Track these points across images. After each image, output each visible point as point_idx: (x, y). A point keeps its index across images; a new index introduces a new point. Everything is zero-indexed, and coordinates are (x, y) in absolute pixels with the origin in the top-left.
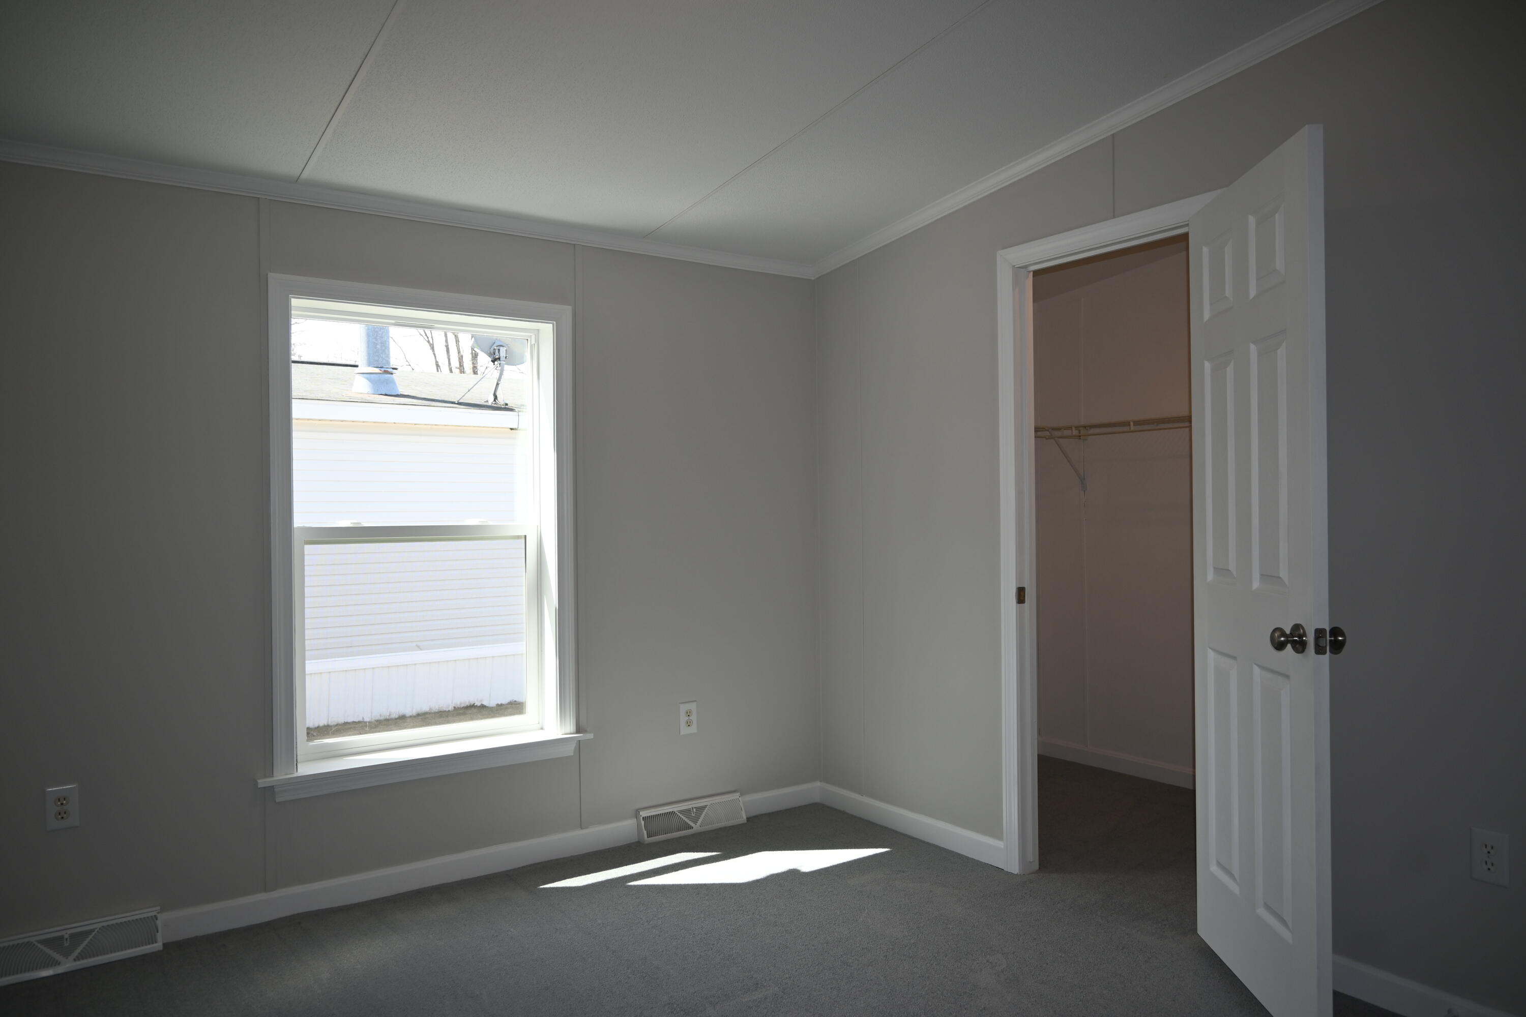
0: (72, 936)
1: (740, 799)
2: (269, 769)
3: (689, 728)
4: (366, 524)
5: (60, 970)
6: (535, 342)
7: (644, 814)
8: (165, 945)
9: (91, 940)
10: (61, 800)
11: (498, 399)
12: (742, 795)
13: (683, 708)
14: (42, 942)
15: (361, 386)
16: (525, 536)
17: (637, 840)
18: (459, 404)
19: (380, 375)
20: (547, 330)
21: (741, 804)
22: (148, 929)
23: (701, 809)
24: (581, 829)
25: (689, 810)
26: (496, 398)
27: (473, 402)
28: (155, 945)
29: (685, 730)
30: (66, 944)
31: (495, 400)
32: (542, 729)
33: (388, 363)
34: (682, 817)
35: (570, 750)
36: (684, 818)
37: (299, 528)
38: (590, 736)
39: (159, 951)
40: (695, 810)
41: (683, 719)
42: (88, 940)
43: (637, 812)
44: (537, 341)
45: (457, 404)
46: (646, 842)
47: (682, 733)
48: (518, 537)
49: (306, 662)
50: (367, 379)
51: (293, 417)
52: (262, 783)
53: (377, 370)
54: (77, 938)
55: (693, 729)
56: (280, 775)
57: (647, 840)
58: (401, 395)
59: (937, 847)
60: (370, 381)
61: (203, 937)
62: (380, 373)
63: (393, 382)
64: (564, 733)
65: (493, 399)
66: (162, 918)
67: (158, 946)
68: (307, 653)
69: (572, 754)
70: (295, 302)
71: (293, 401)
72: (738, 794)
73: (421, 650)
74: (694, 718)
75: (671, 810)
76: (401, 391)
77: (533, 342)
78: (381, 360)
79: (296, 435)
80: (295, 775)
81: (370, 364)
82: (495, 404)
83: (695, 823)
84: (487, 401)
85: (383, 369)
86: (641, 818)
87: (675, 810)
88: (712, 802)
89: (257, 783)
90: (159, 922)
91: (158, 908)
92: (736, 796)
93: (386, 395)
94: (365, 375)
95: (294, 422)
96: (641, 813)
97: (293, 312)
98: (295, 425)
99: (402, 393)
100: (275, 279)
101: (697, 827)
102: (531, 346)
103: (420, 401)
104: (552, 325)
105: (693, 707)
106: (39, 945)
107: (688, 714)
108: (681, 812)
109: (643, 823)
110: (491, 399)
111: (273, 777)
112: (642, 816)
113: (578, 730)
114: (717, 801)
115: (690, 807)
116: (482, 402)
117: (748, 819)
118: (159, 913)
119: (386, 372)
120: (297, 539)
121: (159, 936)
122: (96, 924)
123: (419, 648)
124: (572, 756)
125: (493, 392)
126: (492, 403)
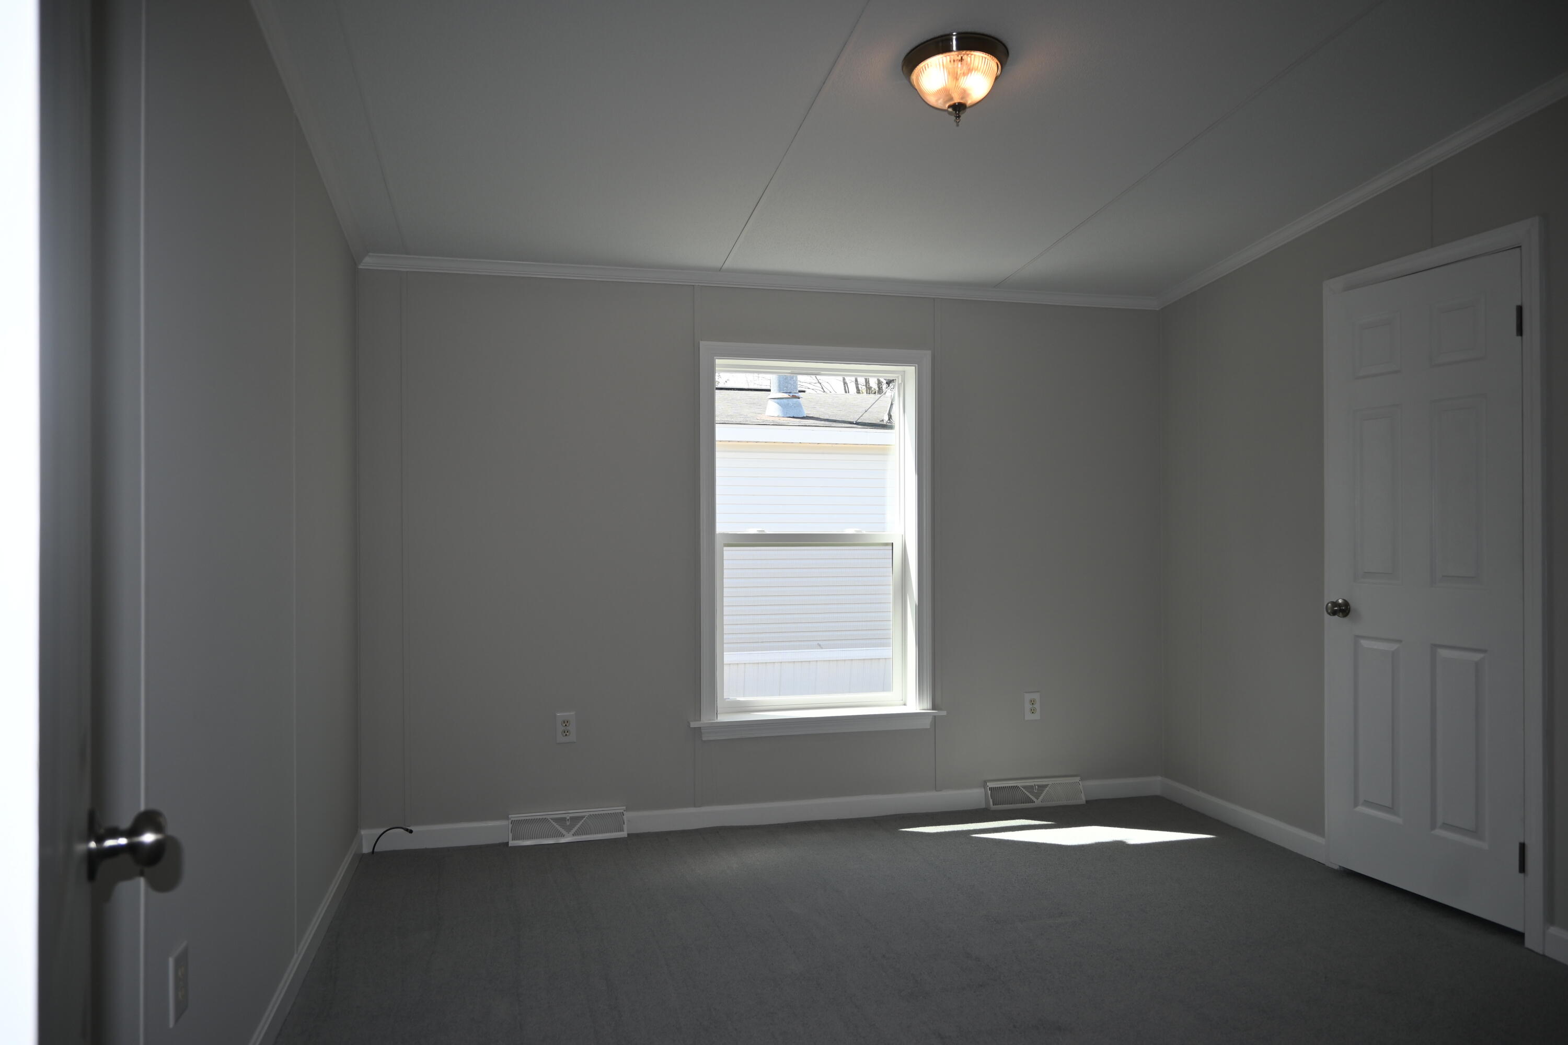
0: (572, 818)
1: (1080, 782)
2: (698, 715)
3: (1032, 714)
4: (768, 532)
5: (563, 840)
6: (902, 381)
7: (990, 785)
8: (628, 835)
9: (583, 823)
10: (566, 723)
11: (893, 418)
12: (1082, 779)
13: (1028, 697)
14: (552, 819)
15: (773, 410)
16: (892, 543)
17: (984, 807)
18: (857, 423)
19: (789, 400)
20: (911, 371)
21: (1081, 786)
22: (617, 821)
23: (1041, 788)
24: (937, 791)
25: (1032, 787)
26: (890, 417)
27: (870, 422)
28: (622, 833)
29: (1029, 716)
30: (568, 823)
31: (889, 419)
32: (905, 705)
33: (796, 388)
34: (1026, 792)
35: (926, 724)
36: (1028, 794)
37: (719, 534)
38: (944, 713)
39: (625, 838)
40: (1037, 787)
41: (1028, 706)
42: (581, 823)
43: (985, 782)
44: (903, 381)
45: (855, 424)
46: (992, 809)
47: (1026, 718)
48: (886, 544)
49: (725, 653)
50: (778, 404)
51: (716, 439)
52: (694, 725)
53: (786, 395)
54: (575, 820)
55: (1037, 716)
56: (705, 720)
57: (993, 807)
58: (807, 417)
59: (1264, 840)
60: (780, 405)
61: (653, 833)
62: (789, 398)
63: (799, 405)
64: (922, 708)
65: (888, 418)
66: (628, 815)
67: (624, 834)
68: (725, 646)
69: (929, 727)
70: (718, 362)
71: (717, 426)
72: (1079, 778)
73: (822, 648)
74: (1037, 706)
75: (1015, 785)
76: (806, 413)
77: (900, 382)
78: (789, 386)
79: (719, 455)
80: (716, 721)
81: (780, 390)
82: (890, 422)
83: (1037, 799)
84: (883, 421)
85: (791, 395)
86: (988, 788)
87: (1019, 785)
88: (1053, 782)
89: (690, 724)
90: (625, 817)
91: (625, 808)
92: (1077, 779)
93: (794, 417)
94: (776, 400)
95: (717, 443)
96: (988, 784)
97: (716, 369)
98: (718, 447)
99: (808, 415)
100: (704, 345)
101: (1038, 802)
102: (899, 384)
103: (823, 422)
104: (914, 367)
105: (1036, 696)
106: (552, 822)
107: (1032, 702)
108: (1025, 787)
109: (989, 792)
110: (886, 418)
111: (700, 721)
112: (989, 786)
113: (934, 708)
114: (1058, 782)
115: (1033, 784)
116: (878, 422)
117: (1087, 802)
118: (625, 811)
119: (794, 397)
120: (718, 542)
121: (625, 827)
122: (585, 812)
123: (820, 646)
124: (926, 729)
125: (888, 412)
126: (887, 422)
